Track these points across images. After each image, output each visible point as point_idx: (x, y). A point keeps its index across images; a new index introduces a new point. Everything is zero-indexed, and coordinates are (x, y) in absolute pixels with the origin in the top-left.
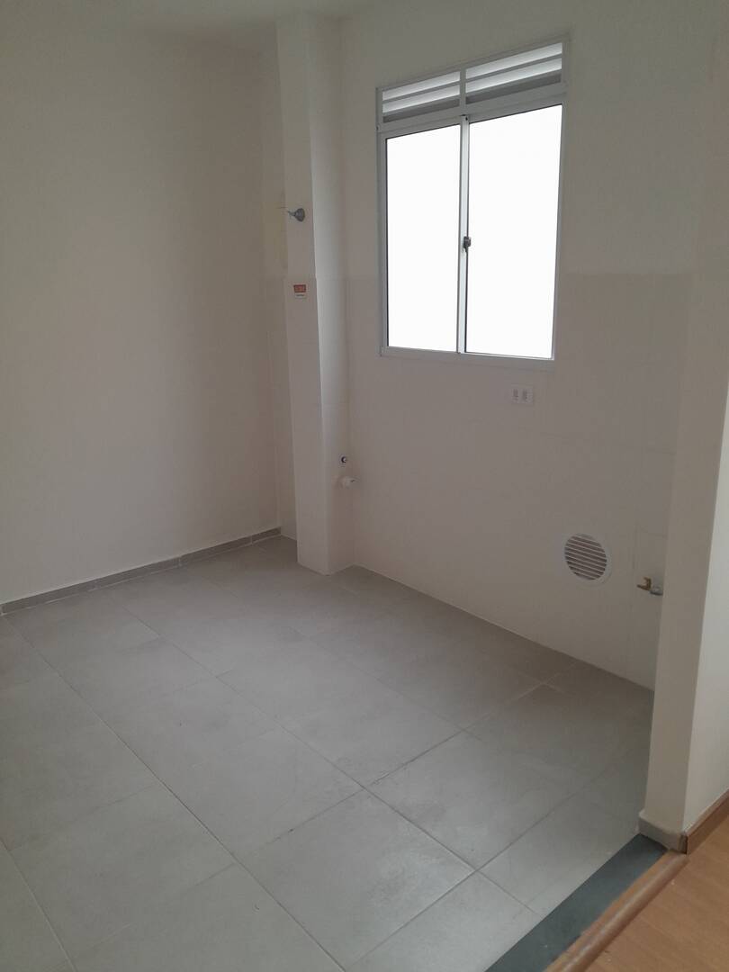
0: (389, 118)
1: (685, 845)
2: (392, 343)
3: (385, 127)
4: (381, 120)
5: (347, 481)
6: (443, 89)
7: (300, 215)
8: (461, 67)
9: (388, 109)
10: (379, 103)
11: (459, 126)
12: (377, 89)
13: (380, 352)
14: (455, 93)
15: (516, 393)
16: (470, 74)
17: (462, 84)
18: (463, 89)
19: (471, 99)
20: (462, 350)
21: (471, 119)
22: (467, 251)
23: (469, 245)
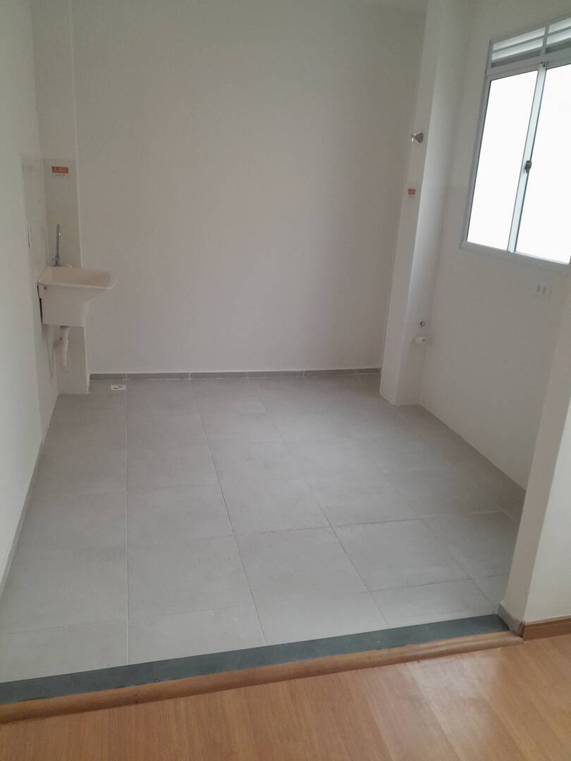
0: (494, 65)
2: (469, 240)
3: (491, 71)
4: (490, 65)
5: (419, 340)
6: (530, 42)
7: (420, 138)
8: (545, 24)
9: (495, 57)
10: (490, 52)
11: (536, 72)
12: (490, 42)
13: (461, 245)
14: (539, 45)
15: (539, 287)
16: (552, 29)
17: (545, 38)
18: (545, 42)
19: (549, 50)
20: (512, 250)
21: (547, 66)
22: (528, 172)
23: (530, 167)
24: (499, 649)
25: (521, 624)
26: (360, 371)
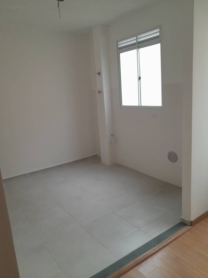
0: (120, 48)
1: (192, 224)
2: (123, 105)
3: (119, 51)
4: (118, 49)
5: (113, 140)
6: (132, 41)
7: (99, 74)
8: (136, 35)
9: (120, 46)
10: (117, 45)
11: (136, 49)
12: (117, 41)
13: (120, 107)
14: (135, 42)
15: (153, 115)
16: (138, 37)
17: (137, 39)
18: (137, 41)
19: (139, 43)
20: (140, 105)
21: (139, 47)
22: (140, 80)
23: (140, 78)
24: (188, 232)
25: (191, 222)
26: (91, 157)
